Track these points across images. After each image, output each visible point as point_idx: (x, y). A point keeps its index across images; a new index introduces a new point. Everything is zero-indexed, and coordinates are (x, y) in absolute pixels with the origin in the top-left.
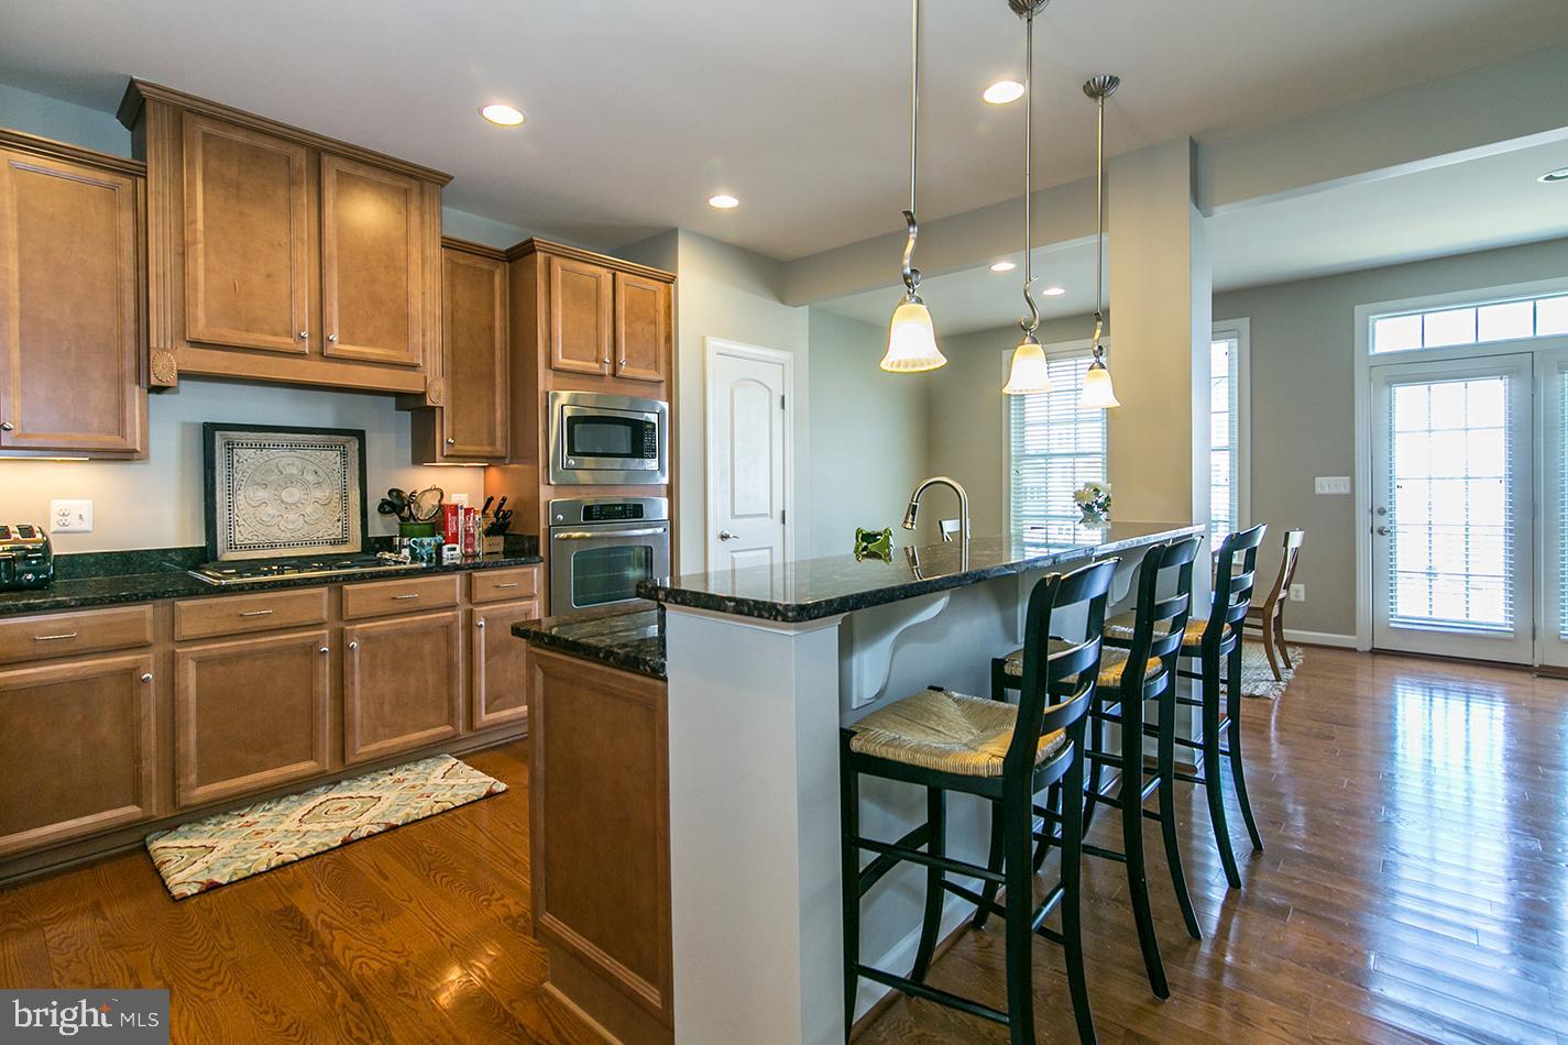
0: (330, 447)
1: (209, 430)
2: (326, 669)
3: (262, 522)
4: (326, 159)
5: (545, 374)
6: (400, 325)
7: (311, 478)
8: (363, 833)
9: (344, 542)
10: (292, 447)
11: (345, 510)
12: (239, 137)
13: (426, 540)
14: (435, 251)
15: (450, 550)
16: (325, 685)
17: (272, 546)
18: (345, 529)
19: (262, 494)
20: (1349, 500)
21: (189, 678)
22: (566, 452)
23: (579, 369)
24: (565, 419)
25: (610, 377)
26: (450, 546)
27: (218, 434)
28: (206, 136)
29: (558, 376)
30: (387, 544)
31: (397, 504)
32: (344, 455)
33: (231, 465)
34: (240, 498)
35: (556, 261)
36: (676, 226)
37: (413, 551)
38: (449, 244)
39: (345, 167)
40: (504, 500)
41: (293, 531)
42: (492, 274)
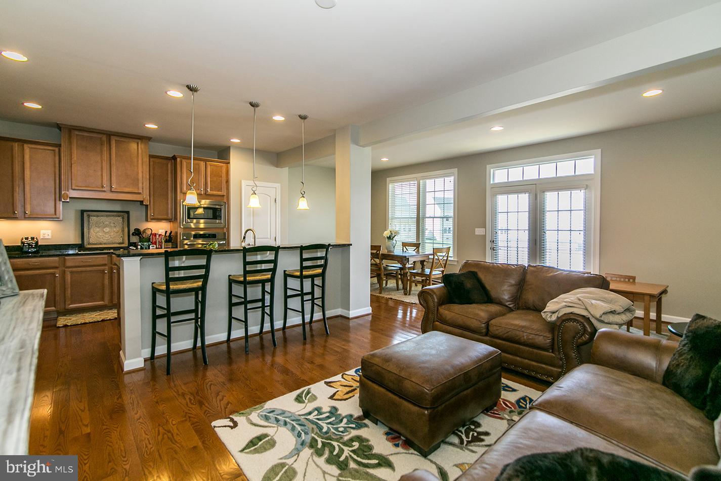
0: (119, 216)
1: (83, 212)
2: (107, 277)
3: (98, 237)
4: (112, 137)
5: (180, 195)
6: (135, 182)
7: (113, 225)
8: (108, 319)
9: (123, 243)
10: (107, 216)
11: (123, 234)
12: (86, 134)
13: (145, 244)
14: (147, 159)
15: (152, 246)
16: (107, 282)
17: (101, 244)
18: (123, 240)
19: (98, 229)
20: (484, 237)
21: (68, 277)
22: (187, 218)
25: (204, 195)
27: (85, 213)
28: (77, 135)
30: (135, 245)
31: (138, 232)
32: (123, 218)
33: (89, 221)
34: (92, 230)
35: (183, 160)
36: (229, 145)
37: (141, 247)
38: (151, 157)
39: (118, 139)
40: (171, 232)
41: (107, 240)
42: (168, 164)
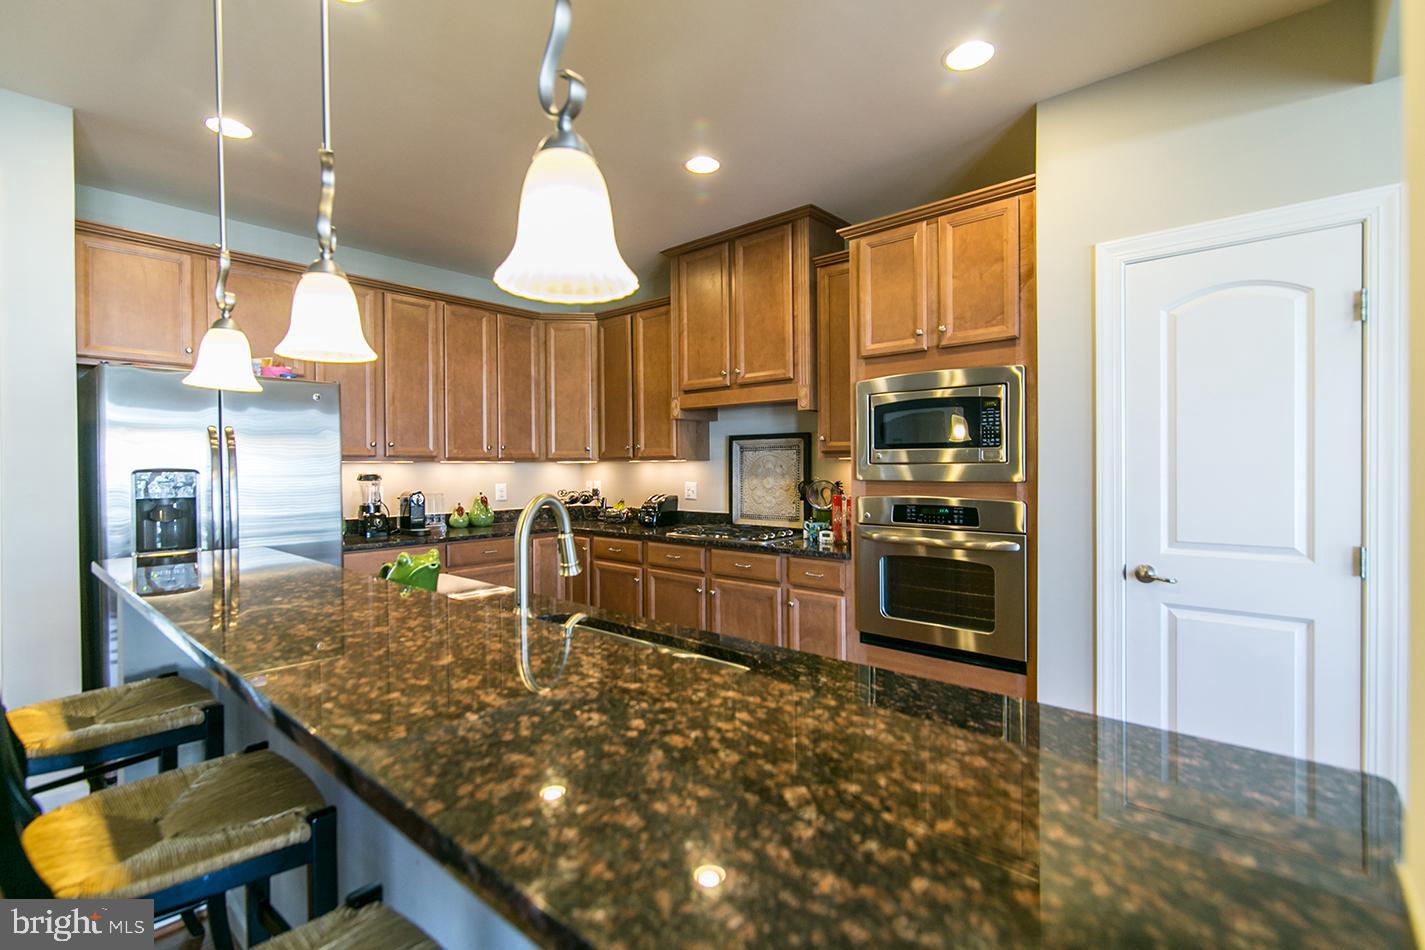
0: (790, 448)
1: (731, 440)
3: (755, 500)
4: (737, 243)
5: (857, 365)
7: (779, 470)
9: (796, 519)
10: (772, 448)
15: (824, 535)
18: (798, 510)
19: (755, 482)
22: (873, 446)
23: (889, 351)
24: (873, 409)
26: (824, 532)
27: (735, 442)
29: (870, 364)
32: (798, 452)
33: (740, 463)
34: (746, 485)
41: (769, 508)
